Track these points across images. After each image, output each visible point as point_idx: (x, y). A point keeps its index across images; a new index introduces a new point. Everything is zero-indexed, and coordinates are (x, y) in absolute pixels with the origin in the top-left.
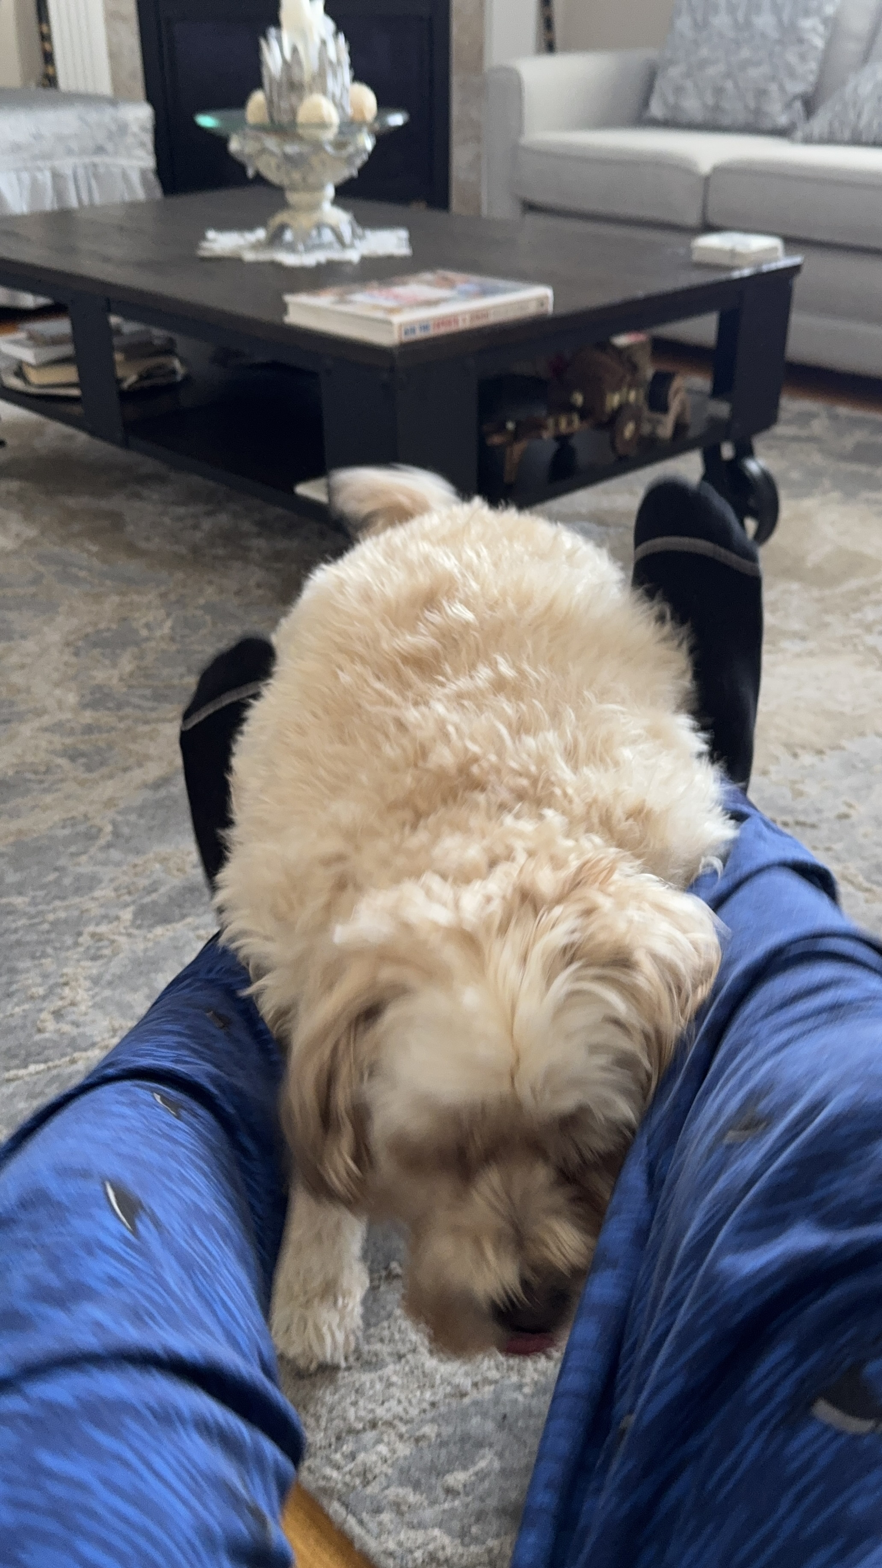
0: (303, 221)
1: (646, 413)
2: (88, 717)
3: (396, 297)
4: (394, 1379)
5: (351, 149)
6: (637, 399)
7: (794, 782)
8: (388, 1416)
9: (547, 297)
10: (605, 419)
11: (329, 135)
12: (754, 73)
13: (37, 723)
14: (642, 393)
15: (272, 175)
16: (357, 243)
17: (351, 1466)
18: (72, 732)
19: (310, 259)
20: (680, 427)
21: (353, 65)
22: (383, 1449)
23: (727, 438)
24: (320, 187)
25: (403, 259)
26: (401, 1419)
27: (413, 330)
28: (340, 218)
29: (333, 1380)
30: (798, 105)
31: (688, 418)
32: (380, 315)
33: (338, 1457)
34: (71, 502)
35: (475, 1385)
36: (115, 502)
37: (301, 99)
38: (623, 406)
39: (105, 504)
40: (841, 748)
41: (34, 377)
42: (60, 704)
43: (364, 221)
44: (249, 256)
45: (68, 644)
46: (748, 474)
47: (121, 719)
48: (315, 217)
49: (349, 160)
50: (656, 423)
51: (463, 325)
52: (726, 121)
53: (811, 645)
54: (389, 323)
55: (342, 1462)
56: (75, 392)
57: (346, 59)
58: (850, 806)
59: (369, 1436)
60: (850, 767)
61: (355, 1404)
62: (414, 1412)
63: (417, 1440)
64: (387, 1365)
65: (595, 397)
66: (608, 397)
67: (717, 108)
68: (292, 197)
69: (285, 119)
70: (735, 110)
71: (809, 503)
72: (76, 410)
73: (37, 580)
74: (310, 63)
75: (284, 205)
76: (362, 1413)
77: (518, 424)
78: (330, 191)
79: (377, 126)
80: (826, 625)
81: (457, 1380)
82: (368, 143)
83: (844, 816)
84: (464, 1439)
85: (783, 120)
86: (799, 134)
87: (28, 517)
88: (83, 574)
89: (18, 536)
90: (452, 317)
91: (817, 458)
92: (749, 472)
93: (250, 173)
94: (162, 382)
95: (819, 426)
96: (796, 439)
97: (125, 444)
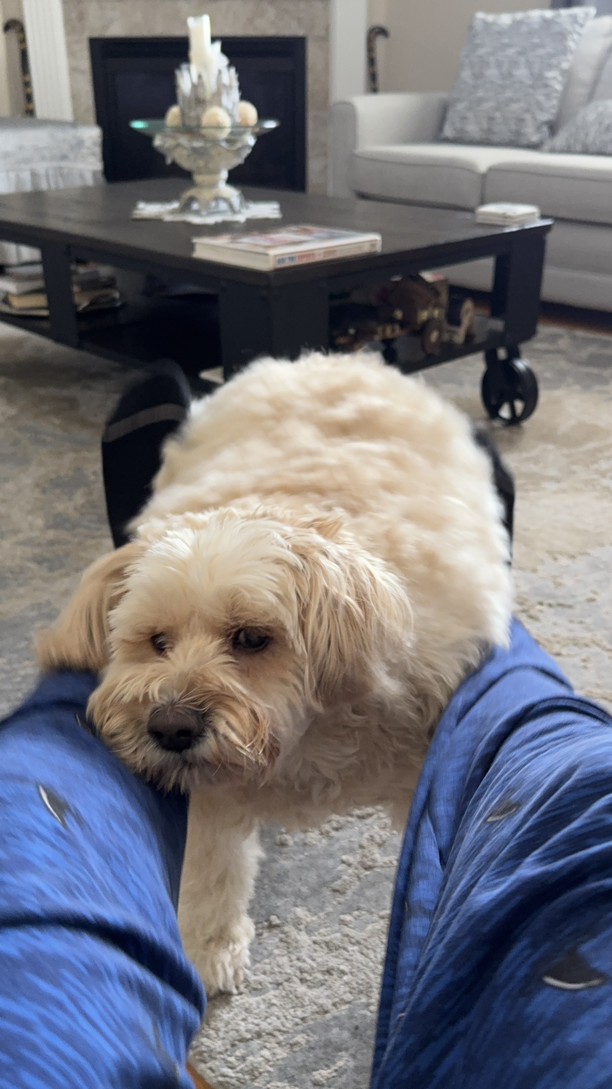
0: (205, 194)
1: (446, 326)
2: (51, 534)
3: (272, 240)
4: (274, 1001)
5: (239, 145)
6: (439, 314)
7: (555, 577)
8: (270, 1028)
9: (376, 240)
10: (417, 328)
11: (224, 134)
12: (514, 107)
13: (14, 539)
14: (443, 311)
15: (185, 163)
16: (244, 211)
17: (242, 1066)
18: (39, 545)
19: (211, 220)
20: (469, 336)
21: (241, 88)
22: (266, 1053)
23: (501, 345)
24: (218, 171)
25: (275, 220)
26: (279, 1031)
27: (283, 260)
28: (232, 193)
29: (228, 1003)
30: (545, 128)
31: (475, 329)
32: (260, 250)
33: (232, 1059)
34: (42, 391)
35: (334, 1005)
36: (74, 391)
37: (204, 110)
38: (430, 320)
39: (65, 393)
40: (588, 554)
41: (16, 303)
42: (31, 526)
43: (248, 197)
44: (168, 218)
45: (37, 485)
46: (516, 370)
47: (75, 536)
48: (214, 192)
49: (238, 151)
50: (453, 333)
51: (319, 258)
52: (496, 138)
53: (563, 485)
54: (266, 255)
55: (236, 1063)
56: (45, 313)
57: (236, 84)
58: (595, 593)
59: (256, 1043)
60: (594, 567)
61: (244, 1020)
62: (289, 1025)
63: (292, 1045)
64: (268, 991)
65: (411, 313)
66: (419, 314)
67: (489, 131)
68: (198, 178)
69: (194, 123)
70: (502, 131)
71: (558, 393)
72: (46, 325)
73: (16, 443)
74: (210, 85)
75: (192, 184)
76: (251, 1026)
77: (358, 331)
78: (225, 174)
79: (257, 130)
80: (574, 472)
81: (321, 1001)
82: (251, 141)
83: (591, 600)
84: (327, 1044)
85: (535, 138)
86: (546, 147)
87: (10, 401)
88: (49, 439)
90: (311, 253)
91: (563, 364)
92: (517, 368)
93: (169, 161)
94: (106, 306)
95: (563, 343)
96: (547, 352)
97: (79, 347)
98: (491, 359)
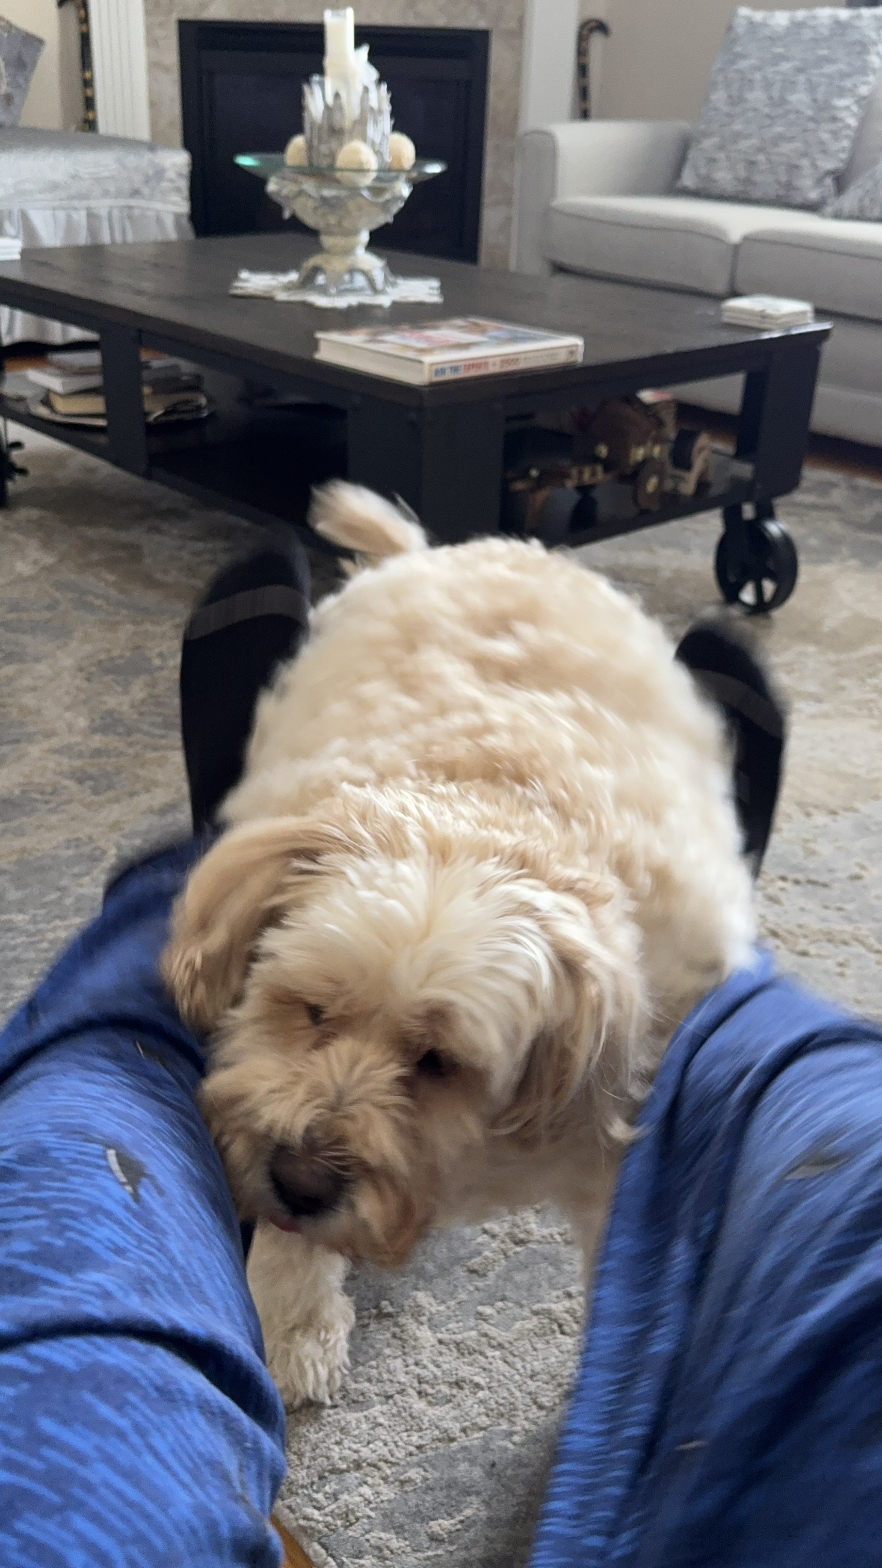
0: (337, 264)
1: (670, 469)
2: (97, 741)
3: (428, 339)
4: (381, 1420)
5: (388, 196)
6: (661, 452)
7: (806, 841)
8: (373, 1457)
9: (577, 346)
10: (629, 472)
11: (368, 180)
12: (786, 148)
13: (46, 745)
14: (667, 448)
15: (310, 219)
16: (389, 289)
17: (333, 1506)
18: (80, 755)
19: (342, 302)
20: (702, 485)
21: (393, 114)
22: (366, 1490)
23: (748, 500)
24: (355, 232)
25: (434, 305)
26: (386, 1461)
27: (443, 371)
28: (374, 264)
29: (317, 1418)
30: (829, 181)
31: (711, 476)
32: (411, 354)
33: (319, 1496)
34: (91, 532)
35: (464, 1430)
36: (135, 535)
37: (341, 145)
38: (647, 461)
39: (124, 536)
40: (855, 810)
41: (62, 406)
42: (70, 728)
43: (397, 270)
44: (282, 296)
45: (81, 670)
46: (767, 535)
47: (130, 745)
48: (349, 261)
49: (385, 206)
50: (678, 479)
51: (493, 369)
52: (757, 194)
53: (826, 707)
54: (421, 362)
55: (325, 1503)
56: (101, 423)
57: (387, 108)
58: (862, 867)
59: (353, 1477)
60: (863, 829)
61: (338, 1443)
62: (400, 1454)
63: (402, 1483)
64: (373, 1406)
65: (620, 449)
66: (633, 451)
67: (748, 181)
68: (327, 241)
69: (324, 163)
70: (766, 183)
71: (826, 569)
72: (102, 440)
73: (52, 606)
74: (352, 109)
75: (319, 249)
76: (347, 1453)
77: (542, 473)
78: (365, 237)
79: (414, 175)
80: (843, 688)
81: (444, 1424)
82: (405, 191)
83: (857, 877)
84: (451, 1484)
85: (813, 195)
86: (829, 209)
87: (46, 544)
88: (98, 602)
89: (35, 562)
90: (483, 361)
91: (836, 527)
92: (770, 534)
93: (287, 215)
94: (187, 417)
95: (838, 496)
96: (814, 507)
97: (148, 475)
98: (732, 517)
